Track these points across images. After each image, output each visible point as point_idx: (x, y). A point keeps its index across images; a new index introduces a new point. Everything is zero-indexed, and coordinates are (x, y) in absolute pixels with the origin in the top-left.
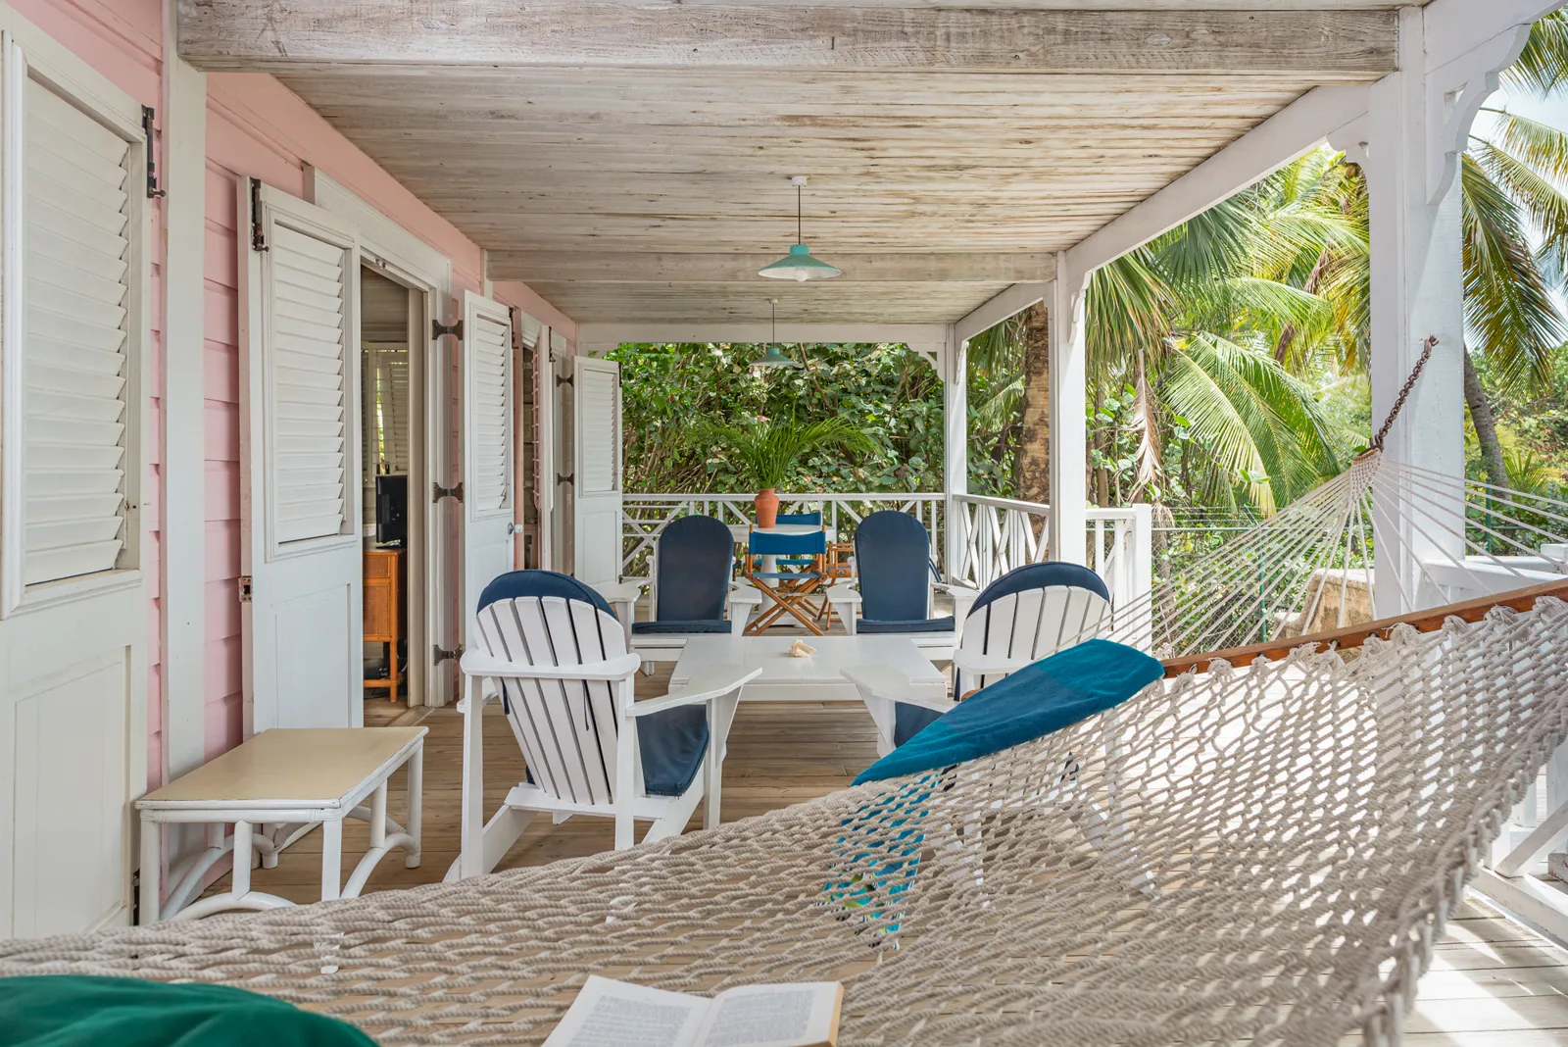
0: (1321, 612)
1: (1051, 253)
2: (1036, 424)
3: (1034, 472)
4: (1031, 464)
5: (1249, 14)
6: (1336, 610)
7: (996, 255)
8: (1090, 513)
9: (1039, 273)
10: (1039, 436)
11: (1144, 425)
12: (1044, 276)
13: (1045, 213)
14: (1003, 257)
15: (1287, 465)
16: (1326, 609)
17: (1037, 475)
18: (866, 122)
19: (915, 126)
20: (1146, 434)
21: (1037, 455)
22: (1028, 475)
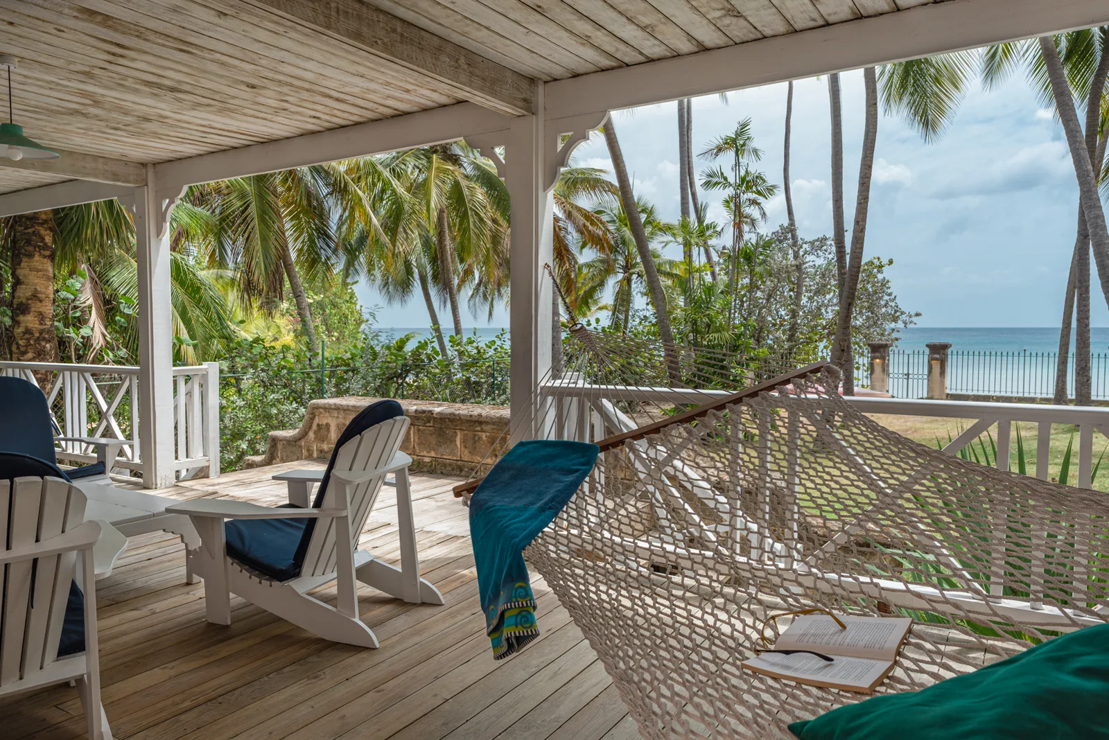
0: (314, 427)
1: (142, 164)
2: (28, 299)
3: (28, 340)
4: (24, 333)
5: (482, 59)
6: (328, 425)
7: (95, 158)
8: (174, 371)
9: (132, 178)
10: (33, 309)
11: (91, 301)
12: (136, 181)
13: (187, 136)
14: (102, 160)
15: (199, 331)
16: (318, 425)
17: (32, 342)
18: (152, 37)
19: (191, 53)
20: (93, 308)
21: (30, 325)
22: (21, 342)
